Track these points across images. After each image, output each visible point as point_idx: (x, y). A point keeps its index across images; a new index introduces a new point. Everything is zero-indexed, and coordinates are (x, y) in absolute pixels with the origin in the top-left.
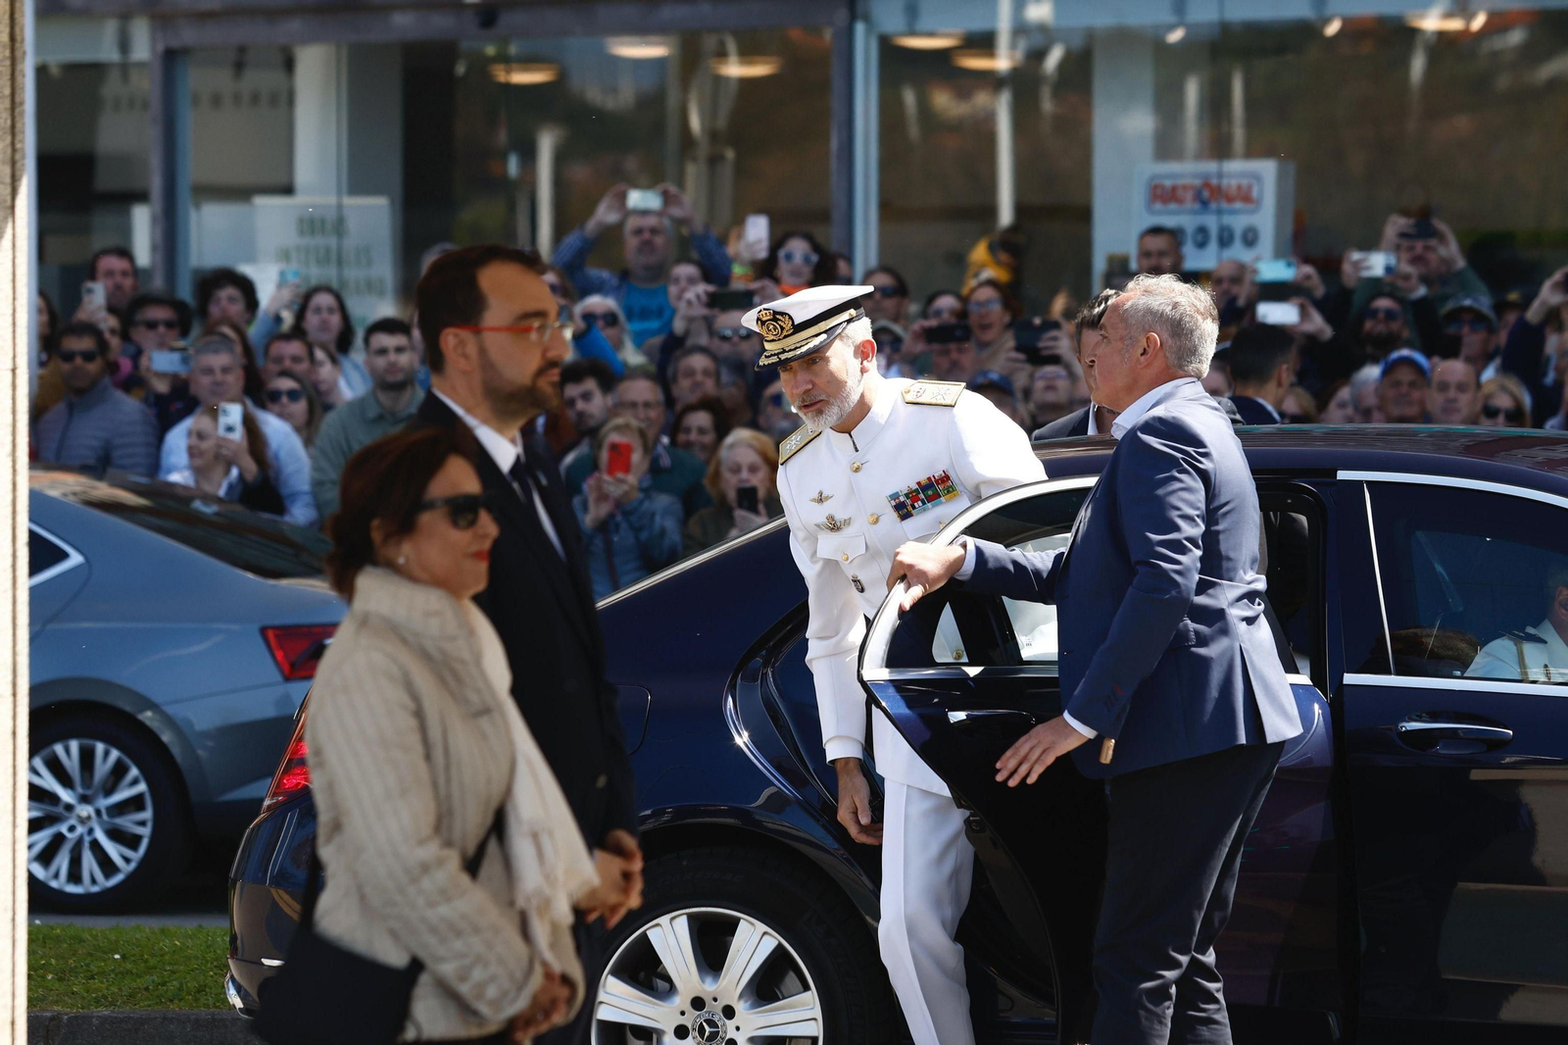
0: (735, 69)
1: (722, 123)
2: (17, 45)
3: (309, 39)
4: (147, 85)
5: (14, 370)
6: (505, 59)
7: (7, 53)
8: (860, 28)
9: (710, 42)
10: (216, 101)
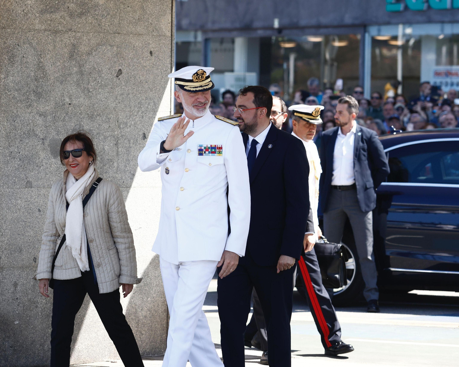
0: (337, 44)
1: (334, 56)
2: (173, 37)
3: (238, 36)
4: (201, 47)
5: (170, 112)
6: (284, 41)
7: (170, 39)
8: (367, 35)
9: (331, 38)
10: (216, 51)
